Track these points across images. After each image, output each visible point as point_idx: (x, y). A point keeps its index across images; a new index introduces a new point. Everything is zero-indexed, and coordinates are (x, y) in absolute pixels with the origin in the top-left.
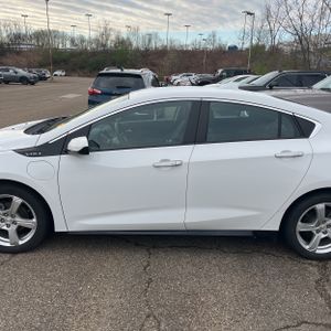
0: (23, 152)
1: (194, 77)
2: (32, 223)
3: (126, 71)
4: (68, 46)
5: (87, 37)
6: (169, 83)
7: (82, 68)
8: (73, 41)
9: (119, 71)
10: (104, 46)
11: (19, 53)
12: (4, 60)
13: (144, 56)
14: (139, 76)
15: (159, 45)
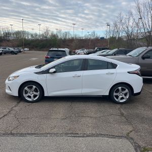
0: (36, 73)
1: (86, 51)
2: (38, 94)
3: (59, 49)
4: (30, 38)
5: (38, 34)
6: (75, 53)
7: (36, 47)
8: (32, 35)
9: (57, 49)
10: (46, 37)
11: (9, 41)
12: (2, 44)
13: (64, 42)
14: (64, 51)
15: (70, 37)
